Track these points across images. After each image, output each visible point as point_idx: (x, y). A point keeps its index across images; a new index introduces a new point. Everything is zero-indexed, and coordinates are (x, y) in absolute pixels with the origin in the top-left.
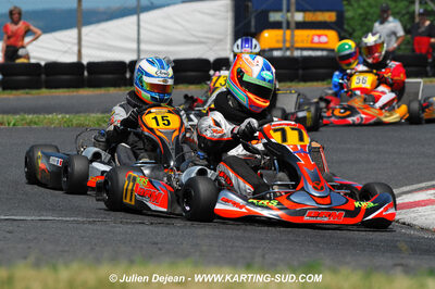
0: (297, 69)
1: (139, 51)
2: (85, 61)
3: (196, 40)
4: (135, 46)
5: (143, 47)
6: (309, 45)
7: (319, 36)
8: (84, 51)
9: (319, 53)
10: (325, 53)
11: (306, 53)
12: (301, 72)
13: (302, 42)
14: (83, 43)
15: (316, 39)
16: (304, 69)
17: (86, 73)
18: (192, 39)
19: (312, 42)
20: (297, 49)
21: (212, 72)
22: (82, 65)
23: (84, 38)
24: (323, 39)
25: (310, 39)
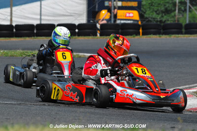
0: (119, 30)
1: (41, 19)
2: (14, 24)
3: (69, 14)
4: (39, 17)
5: (43, 17)
6: (124, 18)
7: (129, 13)
8: (14, 19)
9: (129, 22)
10: (132, 22)
11: (122, 22)
12: (120, 31)
13: (121, 16)
14: (13, 15)
15: (128, 15)
16: (122, 29)
17: (14, 30)
18: (67, 14)
19: (126, 16)
20: (119, 19)
21: (77, 30)
22: (13, 26)
23: (13, 12)
24: (131, 15)
25: (125, 14)
